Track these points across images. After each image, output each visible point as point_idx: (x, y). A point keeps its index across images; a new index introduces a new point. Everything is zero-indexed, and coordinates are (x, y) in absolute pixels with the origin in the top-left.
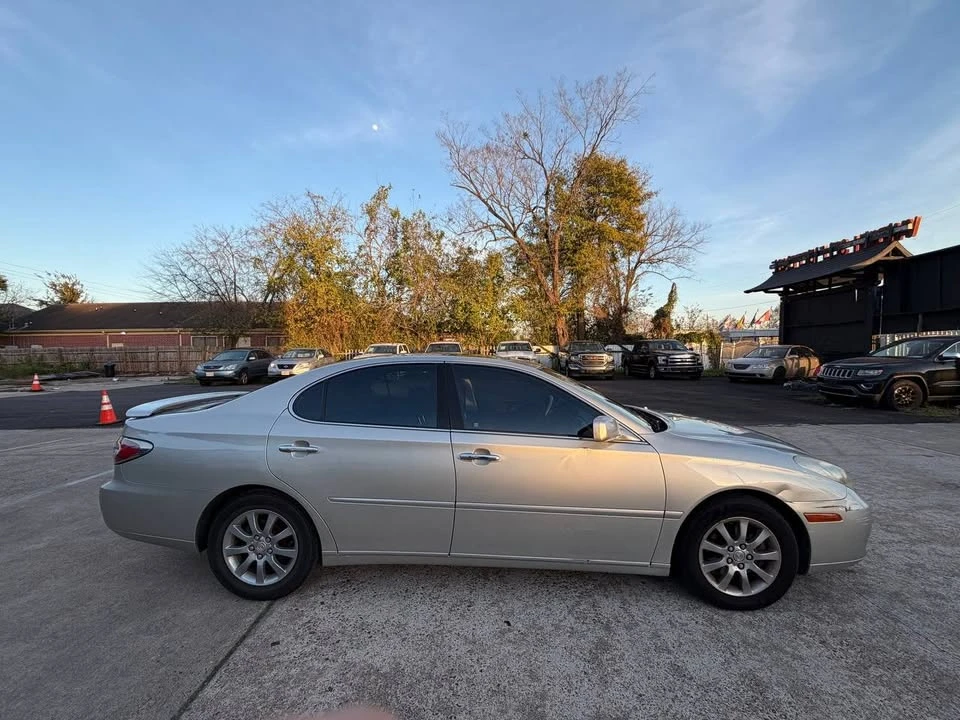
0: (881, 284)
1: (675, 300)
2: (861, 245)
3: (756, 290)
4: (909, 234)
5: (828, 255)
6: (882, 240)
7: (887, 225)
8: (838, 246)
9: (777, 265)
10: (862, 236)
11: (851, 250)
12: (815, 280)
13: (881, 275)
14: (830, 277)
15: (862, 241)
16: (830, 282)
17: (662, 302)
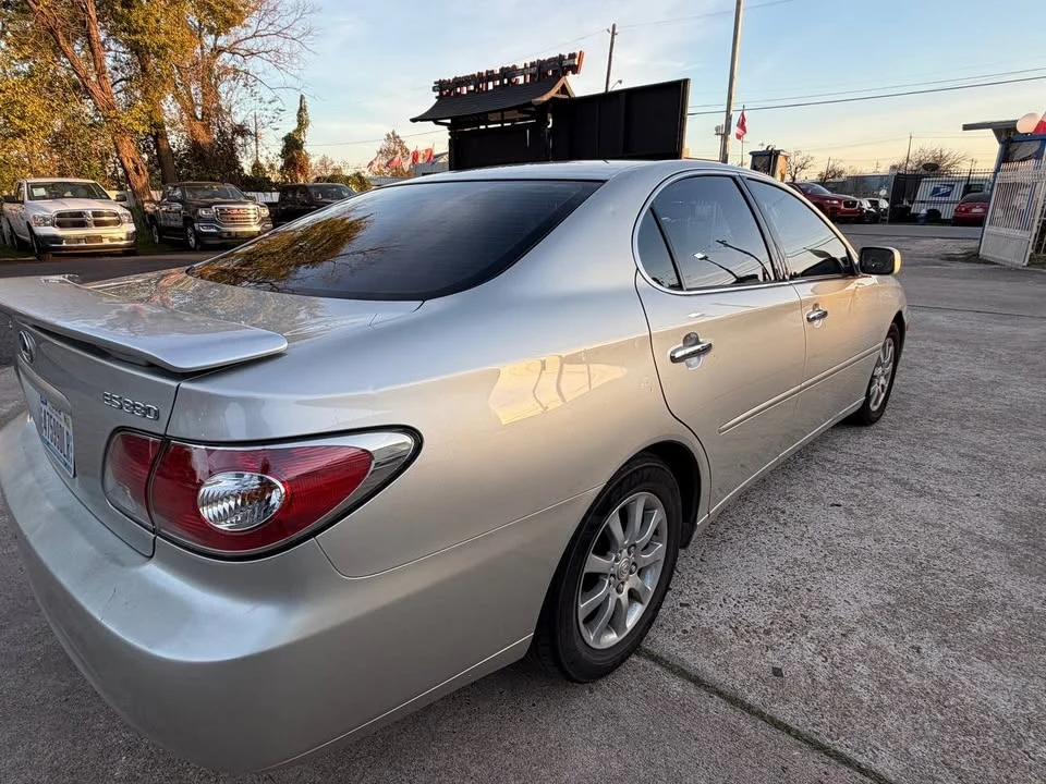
0: (550, 126)
1: (306, 125)
2: (532, 75)
3: (422, 119)
4: (575, 69)
5: (498, 83)
6: (550, 73)
7: (556, 55)
8: (508, 73)
9: (441, 86)
10: (532, 65)
11: (521, 80)
12: (486, 113)
13: (549, 115)
14: (502, 111)
15: (534, 70)
16: (503, 116)
17: (290, 126)
